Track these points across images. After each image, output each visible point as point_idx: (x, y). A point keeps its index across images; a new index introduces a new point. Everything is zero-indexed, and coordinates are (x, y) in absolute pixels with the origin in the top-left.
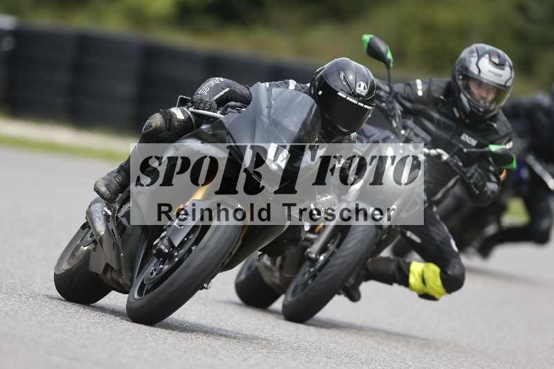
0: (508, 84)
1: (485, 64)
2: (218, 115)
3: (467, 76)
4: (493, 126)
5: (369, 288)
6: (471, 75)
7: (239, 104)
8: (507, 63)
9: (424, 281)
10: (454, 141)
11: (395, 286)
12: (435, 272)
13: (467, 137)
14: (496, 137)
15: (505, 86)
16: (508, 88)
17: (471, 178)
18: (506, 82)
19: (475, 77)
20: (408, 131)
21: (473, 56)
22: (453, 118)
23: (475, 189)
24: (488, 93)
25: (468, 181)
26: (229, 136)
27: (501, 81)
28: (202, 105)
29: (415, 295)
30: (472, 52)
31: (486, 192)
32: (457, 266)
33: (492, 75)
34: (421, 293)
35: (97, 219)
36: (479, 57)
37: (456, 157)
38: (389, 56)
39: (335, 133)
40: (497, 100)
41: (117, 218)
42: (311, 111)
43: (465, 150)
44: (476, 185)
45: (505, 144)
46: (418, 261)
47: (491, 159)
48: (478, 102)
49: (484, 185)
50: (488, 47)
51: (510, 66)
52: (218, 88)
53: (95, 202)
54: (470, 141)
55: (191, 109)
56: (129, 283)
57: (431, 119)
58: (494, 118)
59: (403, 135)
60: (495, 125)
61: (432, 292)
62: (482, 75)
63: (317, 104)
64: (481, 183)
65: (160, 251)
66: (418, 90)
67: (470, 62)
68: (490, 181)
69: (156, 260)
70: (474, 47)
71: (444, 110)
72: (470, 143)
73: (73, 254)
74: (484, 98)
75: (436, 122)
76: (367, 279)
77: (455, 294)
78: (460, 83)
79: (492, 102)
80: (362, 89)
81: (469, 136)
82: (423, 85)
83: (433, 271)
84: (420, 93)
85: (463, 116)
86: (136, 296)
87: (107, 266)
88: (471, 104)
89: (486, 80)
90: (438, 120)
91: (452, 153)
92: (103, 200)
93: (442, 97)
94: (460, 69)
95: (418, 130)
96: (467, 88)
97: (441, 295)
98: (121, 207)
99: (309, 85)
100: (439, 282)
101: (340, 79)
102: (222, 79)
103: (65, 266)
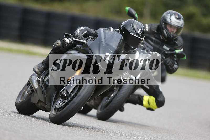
0: (182, 26)
1: (173, 18)
2: (84, 41)
3: (166, 23)
4: (176, 43)
5: (127, 106)
6: (167, 23)
7: (92, 37)
8: (182, 18)
9: (149, 103)
10: (161, 49)
11: (138, 105)
12: (153, 100)
13: (166, 47)
14: (177, 47)
15: (181, 27)
16: (182, 27)
17: (168, 63)
18: (181, 25)
19: (170, 24)
20: (144, 45)
21: (168, 15)
22: (160, 39)
23: (170, 67)
24: (174, 29)
25: (167, 64)
26: (90, 50)
27: (179, 25)
28: (78, 37)
29: (145, 109)
30: (168, 14)
31: (173, 68)
32: (162, 97)
33: (176, 23)
34: (148, 108)
35: (34, 82)
36: (171, 16)
37: (162, 55)
38: (136, 16)
39: (129, 49)
40: (177, 32)
41: (44, 82)
42: (121, 40)
43: (166, 52)
44: (170, 66)
45: (180, 50)
46: (146, 95)
47: (175, 56)
48: (170, 33)
49: (173, 66)
50: (174, 12)
51: (183, 19)
52: (83, 31)
53: (33, 75)
54: (167, 48)
55: (74, 39)
56: (49, 108)
57: (152, 40)
58: (176, 40)
59: (142, 47)
60: (177, 42)
61: (152, 108)
62: (172, 23)
63: (123, 37)
64: (172, 65)
65: (63, 95)
66: (146, 28)
67: (167, 17)
68: (175, 64)
69: (61, 99)
70: (168, 11)
71: (157, 36)
72: (167, 49)
73: (23, 96)
74: (173, 32)
75: (153, 41)
76: (126, 103)
77: (161, 108)
78: (163, 26)
79: (175, 33)
80: (140, 31)
81: (167, 46)
82: (148, 27)
83: (152, 99)
84: (147, 30)
85: (164, 38)
86: (53, 113)
87: (39, 101)
88: (168, 34)
89: (173, 24)
90: (154, 40)
91: (161, 54)
92: (36, 75)
93: (156, 31)
94: (163, 20)
95: (148, 44)
96: (166, 28)
97: (156, 108)
98: (45, 78)
99: (118, 29)
100: (155, 104)
101: (131, 27)
102: (85, 27)
103: (20, 100)
